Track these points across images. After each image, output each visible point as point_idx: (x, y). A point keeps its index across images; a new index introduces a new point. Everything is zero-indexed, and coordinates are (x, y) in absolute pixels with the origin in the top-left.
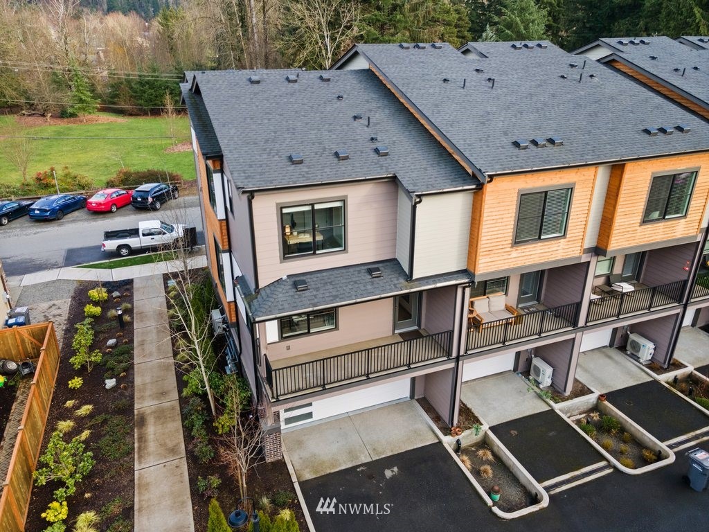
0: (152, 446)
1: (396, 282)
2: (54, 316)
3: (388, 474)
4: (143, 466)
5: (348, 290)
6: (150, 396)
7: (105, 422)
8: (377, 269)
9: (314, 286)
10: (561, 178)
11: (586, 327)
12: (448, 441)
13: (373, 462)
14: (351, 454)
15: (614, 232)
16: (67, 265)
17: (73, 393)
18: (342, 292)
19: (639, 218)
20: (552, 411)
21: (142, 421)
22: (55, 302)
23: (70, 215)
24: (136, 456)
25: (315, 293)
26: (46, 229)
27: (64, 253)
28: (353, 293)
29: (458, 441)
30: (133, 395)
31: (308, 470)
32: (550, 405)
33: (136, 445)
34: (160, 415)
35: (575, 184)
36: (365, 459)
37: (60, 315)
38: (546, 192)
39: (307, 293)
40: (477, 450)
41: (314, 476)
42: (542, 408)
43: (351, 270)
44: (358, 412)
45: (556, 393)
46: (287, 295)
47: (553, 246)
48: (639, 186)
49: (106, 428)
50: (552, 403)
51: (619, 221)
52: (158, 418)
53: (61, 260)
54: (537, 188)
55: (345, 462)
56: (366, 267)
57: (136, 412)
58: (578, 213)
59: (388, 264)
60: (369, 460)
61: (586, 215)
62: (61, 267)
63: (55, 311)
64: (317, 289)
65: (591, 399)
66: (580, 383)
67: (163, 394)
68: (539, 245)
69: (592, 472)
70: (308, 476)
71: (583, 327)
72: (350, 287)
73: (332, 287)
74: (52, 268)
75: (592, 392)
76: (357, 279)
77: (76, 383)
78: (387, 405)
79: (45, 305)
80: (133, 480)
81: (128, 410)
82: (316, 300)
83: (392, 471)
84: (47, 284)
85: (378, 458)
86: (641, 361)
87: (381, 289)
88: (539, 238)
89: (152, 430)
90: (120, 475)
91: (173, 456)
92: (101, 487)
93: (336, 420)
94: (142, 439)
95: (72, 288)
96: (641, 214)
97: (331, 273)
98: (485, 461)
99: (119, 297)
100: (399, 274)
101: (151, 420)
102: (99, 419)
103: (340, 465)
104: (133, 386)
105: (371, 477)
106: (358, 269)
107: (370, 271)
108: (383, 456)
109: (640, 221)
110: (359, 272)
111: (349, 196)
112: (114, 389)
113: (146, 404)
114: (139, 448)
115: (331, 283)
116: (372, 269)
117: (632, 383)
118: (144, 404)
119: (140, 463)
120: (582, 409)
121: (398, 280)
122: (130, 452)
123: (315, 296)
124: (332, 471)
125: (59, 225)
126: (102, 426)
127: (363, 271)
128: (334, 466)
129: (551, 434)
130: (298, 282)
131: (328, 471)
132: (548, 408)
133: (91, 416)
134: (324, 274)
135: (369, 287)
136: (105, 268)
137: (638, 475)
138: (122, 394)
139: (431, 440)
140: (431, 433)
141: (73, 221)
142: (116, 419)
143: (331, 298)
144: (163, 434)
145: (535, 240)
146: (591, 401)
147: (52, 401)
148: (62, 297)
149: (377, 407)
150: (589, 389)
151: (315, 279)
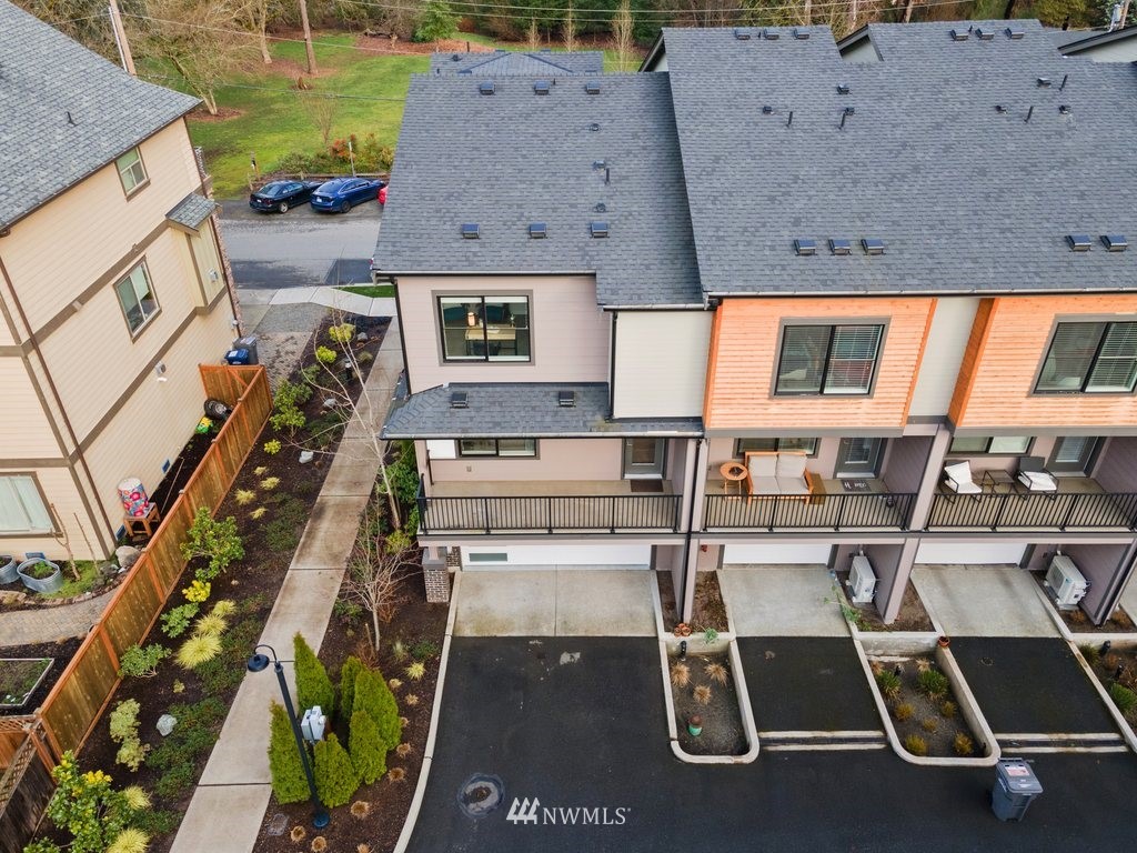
0: (317, 546)
1: (589, 418)
2: (287, 353)
3: (565, 658)
4: (299, 566)
5: (517, 418)
6: (342, 483)
7: (283, 502)
8: (571, 395)
9: (476, 404)
10: (860, 307)
11: (925, 532)
12: (668, 641)
13: (555, 638)
14: (534, 620)
15: (971, 400)
16: (328, 283)
17: (266, 459)
18: (508, 419)
19: (1026, 384)
20: (850, 640)
21: (319, 514)
22: (295, 334)
23: (359, 207)
24: (297, 553)
25: (473, 414)
26: (325, 226)
27: (330, 264)
28: (523, 424)
29: (683, 643)
30: (325, 477)
31: (471, 625)
32: (850, 632)
33: (302, 540)
34: (342, 508)
35: (889, 319)
36: (547, 631)
37: (293, 353)
38: (834, 327)
39: (463, 412)
40: (710, 663)
41: (475, 635)
42: (837, 631)
43: (537, 389)
44: (571, 568)
45: (872, 616)
46: (438, 409)
47: (849, 406)
48: (1026, 334)
49: (281, 511)
50: (854, 628)
51: (980, 384)
52: (338, 513)
53: (323, 275)
54: (814, 319)
55: (520, 630)
56: (559, 389)
57: (319, 499)
58: (897, 363)
59: (593, 389)
60: (551, 634)
61: (913, 369)
62: (322, 285)
63: (290, 347)
64: (479, 409)
65: (924, 639)
66: (925, 610)
67: (357, 484)
68: (821, 401)
69: (850, 740)
70: (468, 632)
71: (920, 532)
72: (523, 414)
73: (498, 409)
74: (311, 285)
75: (934, 630)
76: (538, 404)
77: (273, 446)
78: (613, 568)
79: (282, 336)
80: (282, 580)
81: (310, 495)
82: (470, 424)
83: (572, 657)
84: (297, 306)
85: (563, 635)
86: (1059, 602)
87: (563, 424)
88: (821, 392)
89: (325, 527)
90: (273, 569)
91: (334, 564)
92: (251, 577)
93: (537, 571)
94: (311, 535)
95: (320, 316)
96: (1031, 379)
97: (507, 389)
98: (713, 680)
99: (364, 341)
100: (600, 407)
101: (329, 514)
102: (278, 498)
103: (512, 630)
104: (329, 466)
105: (541, 656)
106: (546, 389)
107: (561, 395)
108: (571, 635)
109: (1027, 390)
110: (547, 394)
111: (535, 291)
112: (308, 465)
113: (333, 492)
114: (304, 544)
115: (500, 404)
116: (566, 393)
117: (1016, 632)
118: (331, 493)
119: (298, 561)
120: (905, 649)
121: (593, 415)
122: (292, 547)
123: (471, 418)
124: (499, 635)
125: (342, 222)
126: (279, 507)
127: (552, 394)
128: (504, 628)
129: (823, 672)
130: (459, 396)
131: (494, 634)
132: (843, 634)
133: (273, 492)
134: (498, 389)
135: (548, 419)
136: (367, 295)
137: (917, 765)
138: (314, 473)
139: (644, 631)
140: (651, 622)
141: (360, 217)
142: (296, 504)
143: (491, 425)
144: (335, 535)
145: (815, 393)
146: (926, 642)
147: (246, 462)
148: (303, 329)
149: (599, 568)
150: (931, 623)
151: (482, 394)
